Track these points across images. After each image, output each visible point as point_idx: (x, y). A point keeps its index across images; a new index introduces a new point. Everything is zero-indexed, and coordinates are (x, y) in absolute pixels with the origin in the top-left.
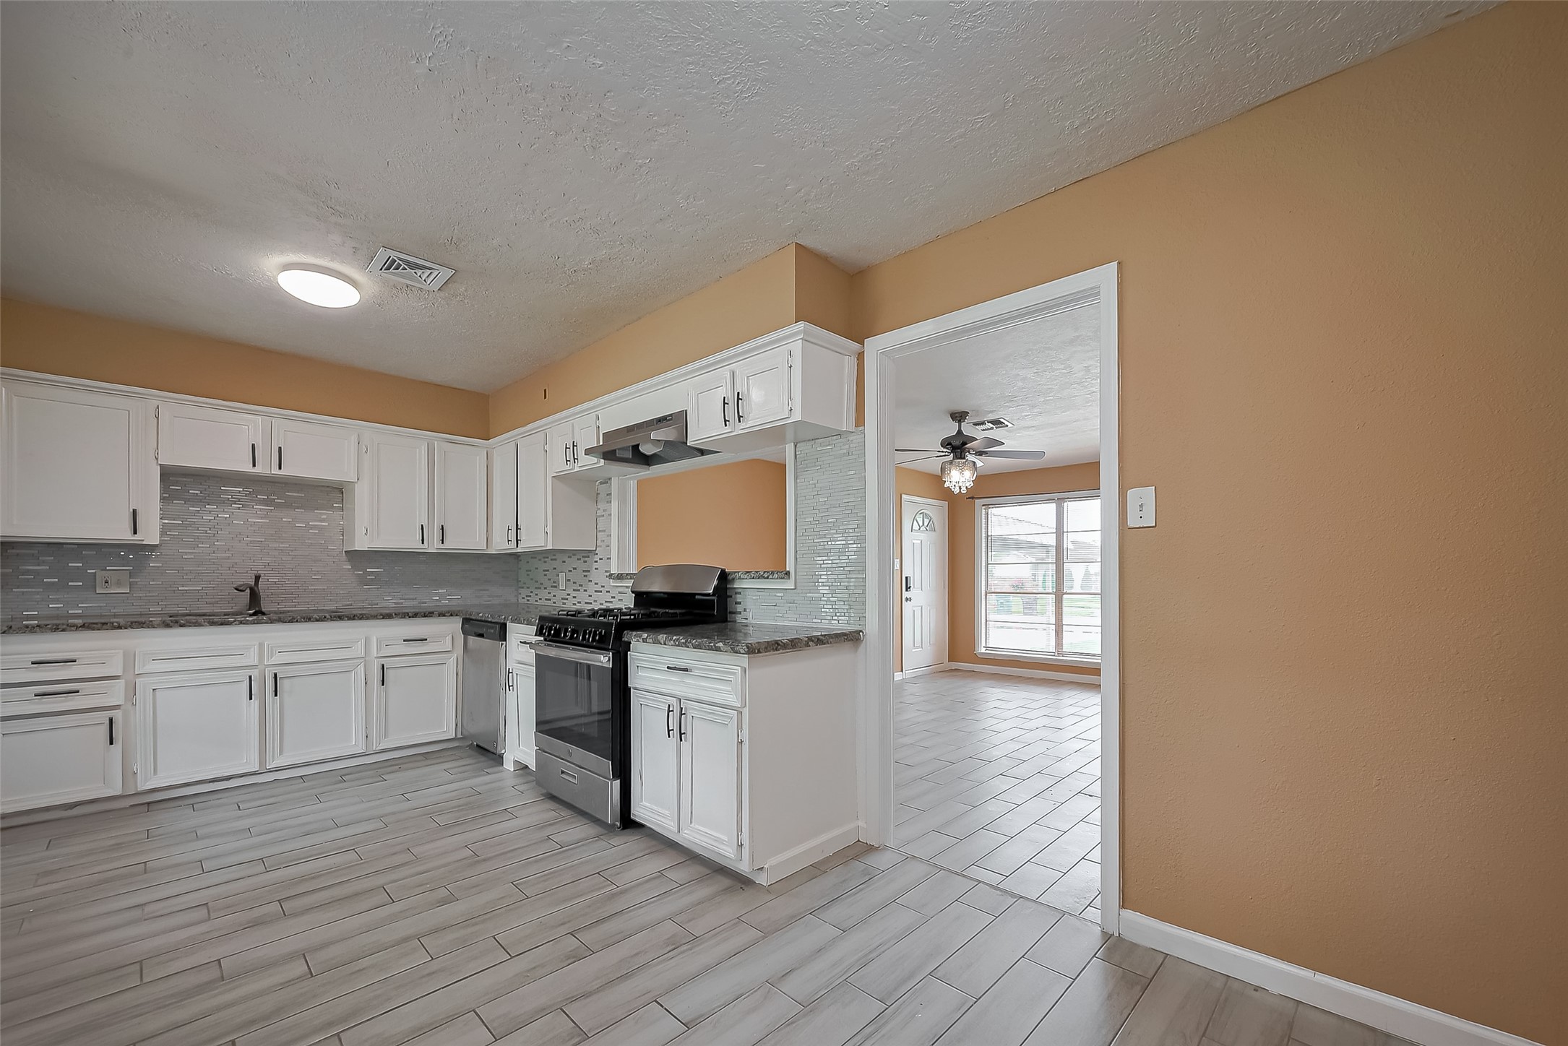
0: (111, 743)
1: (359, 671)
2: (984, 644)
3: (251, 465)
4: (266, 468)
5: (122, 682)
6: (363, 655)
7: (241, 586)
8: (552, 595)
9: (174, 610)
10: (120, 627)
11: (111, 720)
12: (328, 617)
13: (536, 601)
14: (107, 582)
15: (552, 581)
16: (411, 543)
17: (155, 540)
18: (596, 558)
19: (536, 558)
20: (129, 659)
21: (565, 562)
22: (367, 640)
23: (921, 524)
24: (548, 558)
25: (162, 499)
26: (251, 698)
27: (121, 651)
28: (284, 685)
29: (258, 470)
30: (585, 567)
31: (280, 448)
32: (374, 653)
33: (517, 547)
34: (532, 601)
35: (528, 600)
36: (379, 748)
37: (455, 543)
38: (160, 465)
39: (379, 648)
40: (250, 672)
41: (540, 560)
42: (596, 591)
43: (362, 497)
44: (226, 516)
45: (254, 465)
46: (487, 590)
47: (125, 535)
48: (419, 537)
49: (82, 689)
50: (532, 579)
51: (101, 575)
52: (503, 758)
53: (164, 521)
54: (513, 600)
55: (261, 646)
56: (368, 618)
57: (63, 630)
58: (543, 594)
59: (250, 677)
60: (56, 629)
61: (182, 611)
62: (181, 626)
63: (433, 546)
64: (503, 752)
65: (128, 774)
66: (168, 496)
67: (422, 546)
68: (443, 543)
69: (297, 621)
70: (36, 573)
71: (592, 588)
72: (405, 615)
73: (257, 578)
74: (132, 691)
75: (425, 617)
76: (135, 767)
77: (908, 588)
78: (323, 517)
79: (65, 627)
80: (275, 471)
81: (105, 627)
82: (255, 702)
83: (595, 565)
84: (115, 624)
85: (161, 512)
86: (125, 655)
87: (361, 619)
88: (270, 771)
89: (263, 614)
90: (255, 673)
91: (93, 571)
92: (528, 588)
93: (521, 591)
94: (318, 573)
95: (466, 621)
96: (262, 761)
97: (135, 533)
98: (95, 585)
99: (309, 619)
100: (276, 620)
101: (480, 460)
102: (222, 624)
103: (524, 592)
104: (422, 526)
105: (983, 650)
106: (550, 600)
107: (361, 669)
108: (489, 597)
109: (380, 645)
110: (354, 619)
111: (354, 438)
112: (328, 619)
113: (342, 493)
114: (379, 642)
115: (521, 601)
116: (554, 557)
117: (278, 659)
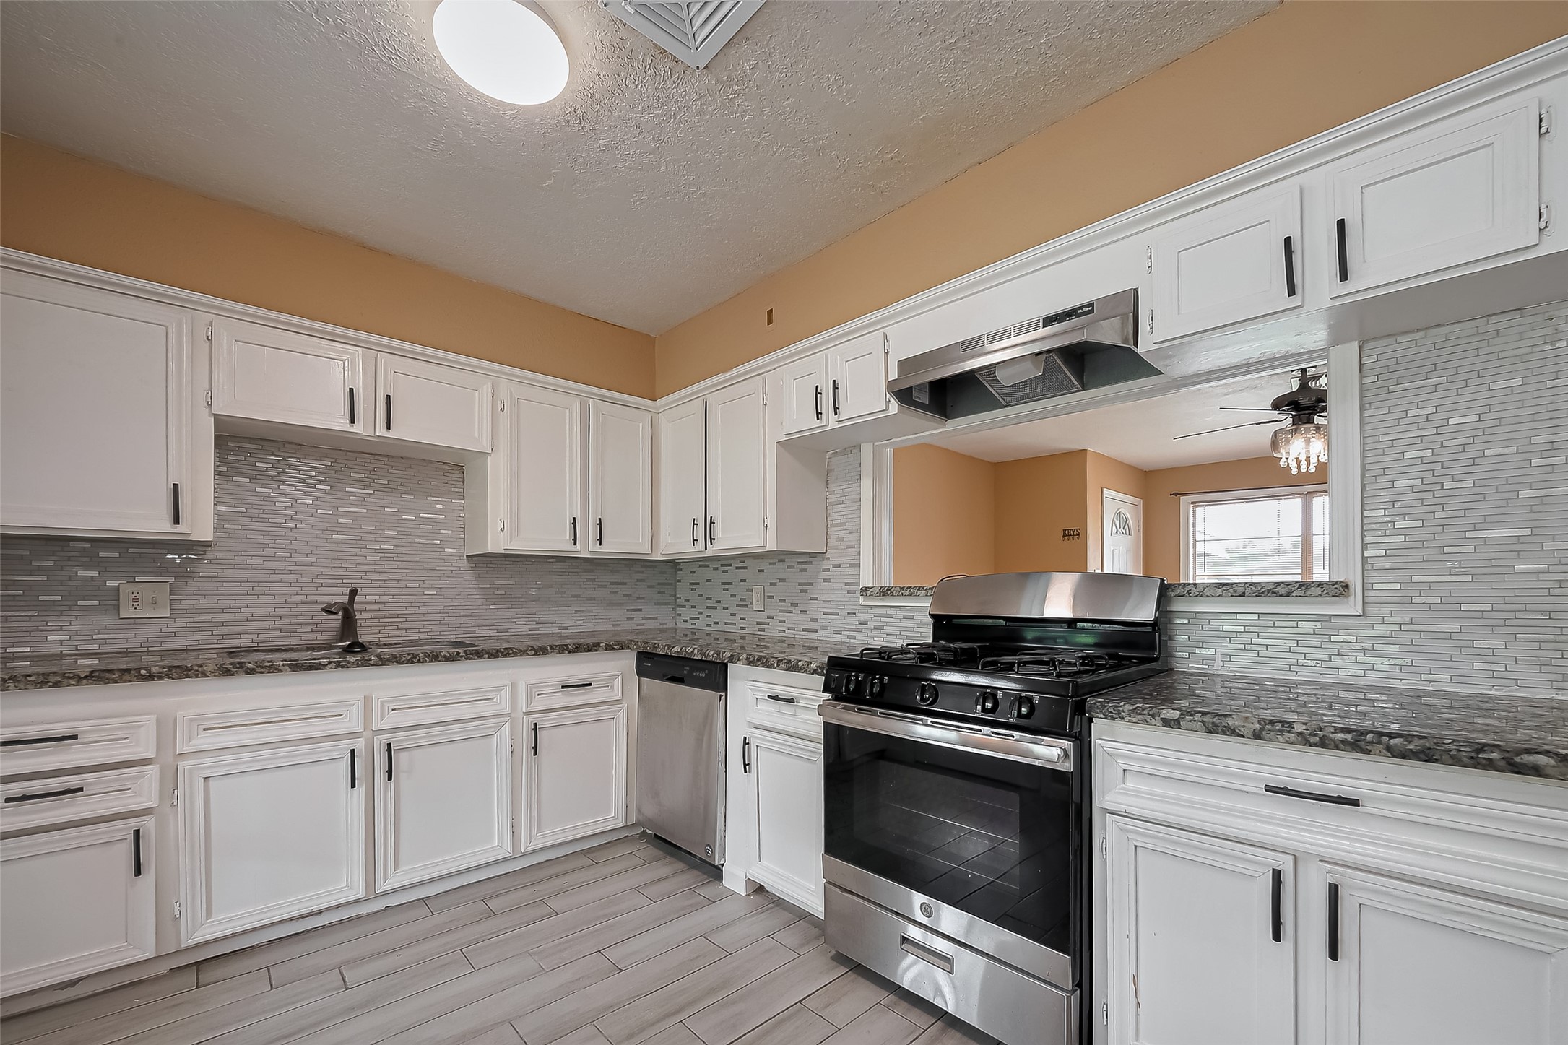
0: (138, 872)
1: (503, 734)
3: (348, 421)
4: (368, 427)
5: (155, 768)
6: (508, 710)
7: (332, 606)
8: (738, 617)
9: (233, 642)
10: (151, 677)
11: (137, 833)
12: (462, 654)
13: (710, 625)
14: (136, 600)
15: (738, 598)
16: (560, 543)
17: (208, 536)
18: (826, 565)
19: (708, 566)
20: (166, 730)
21: (762, 571)
22: (513, 686)
23: (1118, 527)
24: (730, 565)
25: (218, 474)
26: (353, 785)
27: (154, 718)
28: (401, 760)
29: (358, 428)
30: (803, 578)
31: (388, 397)
32: (522, 705)
33: (706, 549)
34: (701, 625)
35: (693, 624)
36: (530, 848)
37: (615, 545)
38: (215, 415)
39: (530, 699)
40: (352, 744)
41: (715, 569)
42: (824, 614)
43: (497, 472)
44: (307, 502)
45: (353, 421)
46: (640, 610)
47: (160, 525)
48: (569, 535)
49: (88, 784)
50: (700, 595)
51: (126, 589)
52: (722, 871)
53: (220, 508)
54: (670, 624)
55: (367, 700)
56: (515, 655)
57: (57, 684)
58: (721, 616)
59: (353, 751)
60: (44, 682)
61: (246, 643)
62: (250, 672)
63: (588, 548)
64: (722, 862)
65: (165, 920)
66: (224, 471)
67: (572, 548)
68: (600, 544)
69: (419, 661)
70: (29, 587)
71: (816, 609)
72: (563, 649)
73: (353, 593)
74: (170, 781)
75: (589, 651)
76: (177, 908)
78: (437, 506)
79: (58, 678)
80: (381, 431)
81: (127, 677)
82: (360, 790)
83: (824, 575)
84: (143, 672)
85: (216, 494)
86: (159, 723)
87: (505, 656)
88: (381, 895)
89: (363, 648)
90: (359, 744)
91: (116, 584)
92: (694, 607)
93: (679, 610)
94: (431, 586)
95: (642, 657)
96: (370, 882)
97: (177, 521)
98: (119, 605)
99: (435, 658)
100: (388, 660)
101: (643, 429)
102: (310, 668)
103: (686, 613)
104: (574, 518)
106: (734, 624)
107: (506, 730)
108: (644, 619)
109: (531, 693)
110: (498, 657)
111: (486, 390)
112: (462, 656)
113: (463, 472)
114: (530, 688)
115: (681, 624)
116: (741, 565)
117: (392, 720)
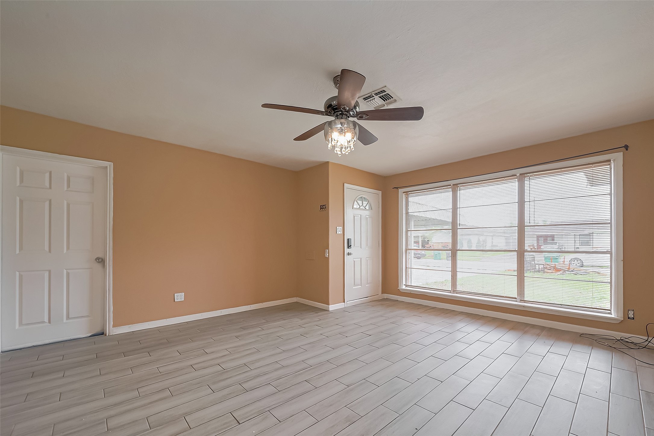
2: (404, 283)
23: (360, 205)
77: (349, 246)
105: (404, 287)
